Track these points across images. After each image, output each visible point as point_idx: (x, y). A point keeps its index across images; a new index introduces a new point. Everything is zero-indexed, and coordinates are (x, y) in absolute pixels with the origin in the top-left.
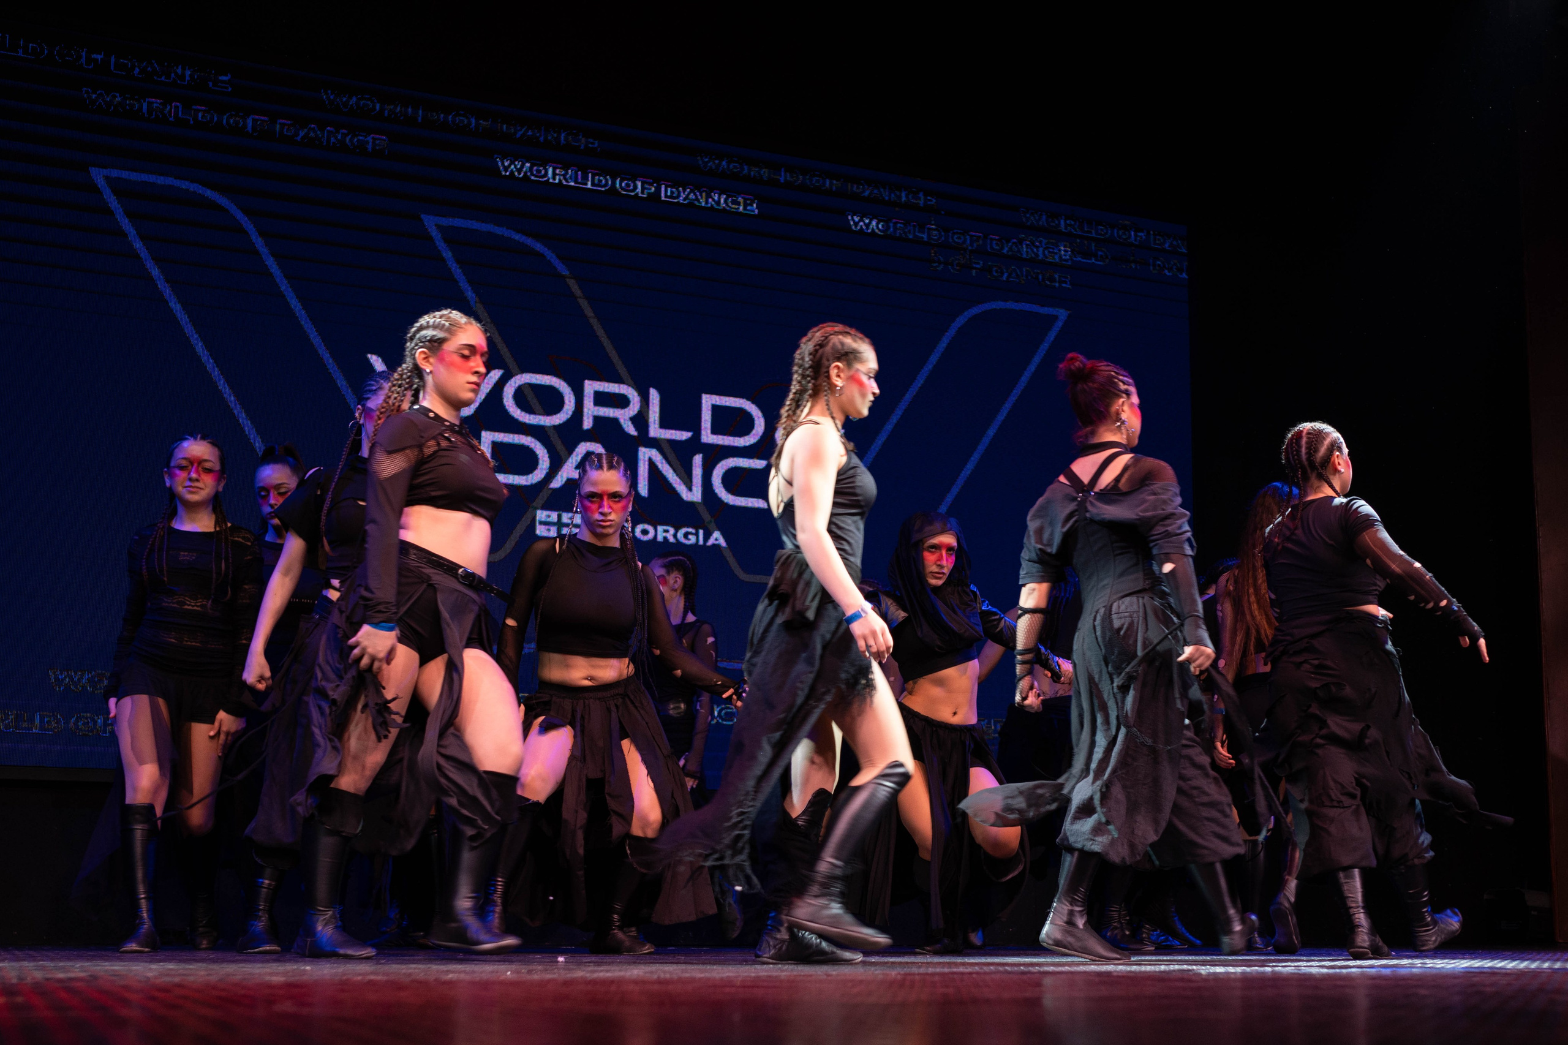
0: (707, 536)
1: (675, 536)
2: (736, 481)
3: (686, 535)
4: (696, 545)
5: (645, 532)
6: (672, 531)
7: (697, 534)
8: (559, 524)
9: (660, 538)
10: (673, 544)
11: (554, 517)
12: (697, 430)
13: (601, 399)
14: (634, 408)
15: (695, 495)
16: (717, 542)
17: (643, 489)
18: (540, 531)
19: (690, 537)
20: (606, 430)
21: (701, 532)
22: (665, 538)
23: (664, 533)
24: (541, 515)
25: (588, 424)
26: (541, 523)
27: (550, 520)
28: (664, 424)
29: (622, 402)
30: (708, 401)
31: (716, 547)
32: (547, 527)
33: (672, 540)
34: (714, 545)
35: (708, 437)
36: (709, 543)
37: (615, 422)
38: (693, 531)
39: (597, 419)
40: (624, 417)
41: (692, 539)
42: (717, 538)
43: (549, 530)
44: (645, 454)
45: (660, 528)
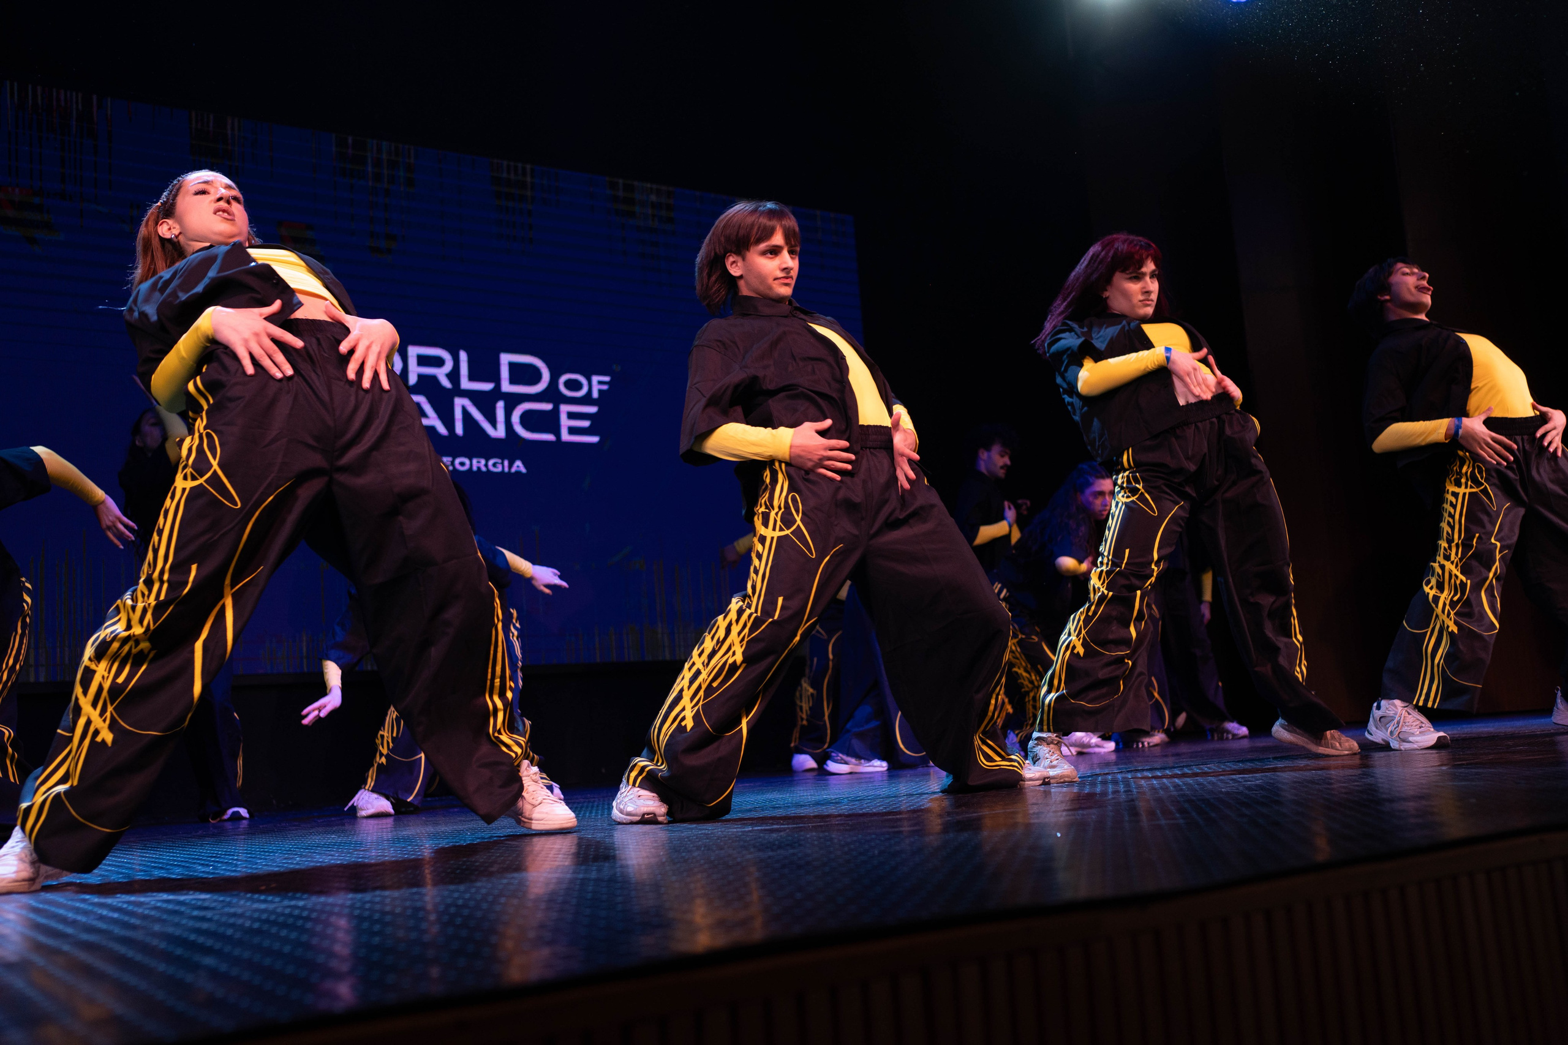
0: (511, 465)
1: (486, 465)
2: (530, 420)
3: (494, 465)
4: (503, 472)
5: (462, 464)
6: (483, 462)
7: (502, 463)
9: (475, 468)
10: (484, 472)
12: (497, 380)
13: (423, 361)
14: (448, 366)
15: (500, 432)
16: (518, 469)
17: (459, 429)
19: (498, 465)
20: (427, 385)
21: (506, 463)
22: (479, 468)
23: (479, 464)
25: (413, 380)
28: (472, 378)
29: (439, 362)
30: (506, 359)
31: (518, 473)
33: (484, 469)
34: (516, 472)
35: (506, 387)
36: (513, 470)
37: (434, 379)
38: (499, 461)
39: (421, 377)
40: (441, 374)
41: (499, 469)
42: (519, 466)
44: (459, 402)
45: (475, 461)
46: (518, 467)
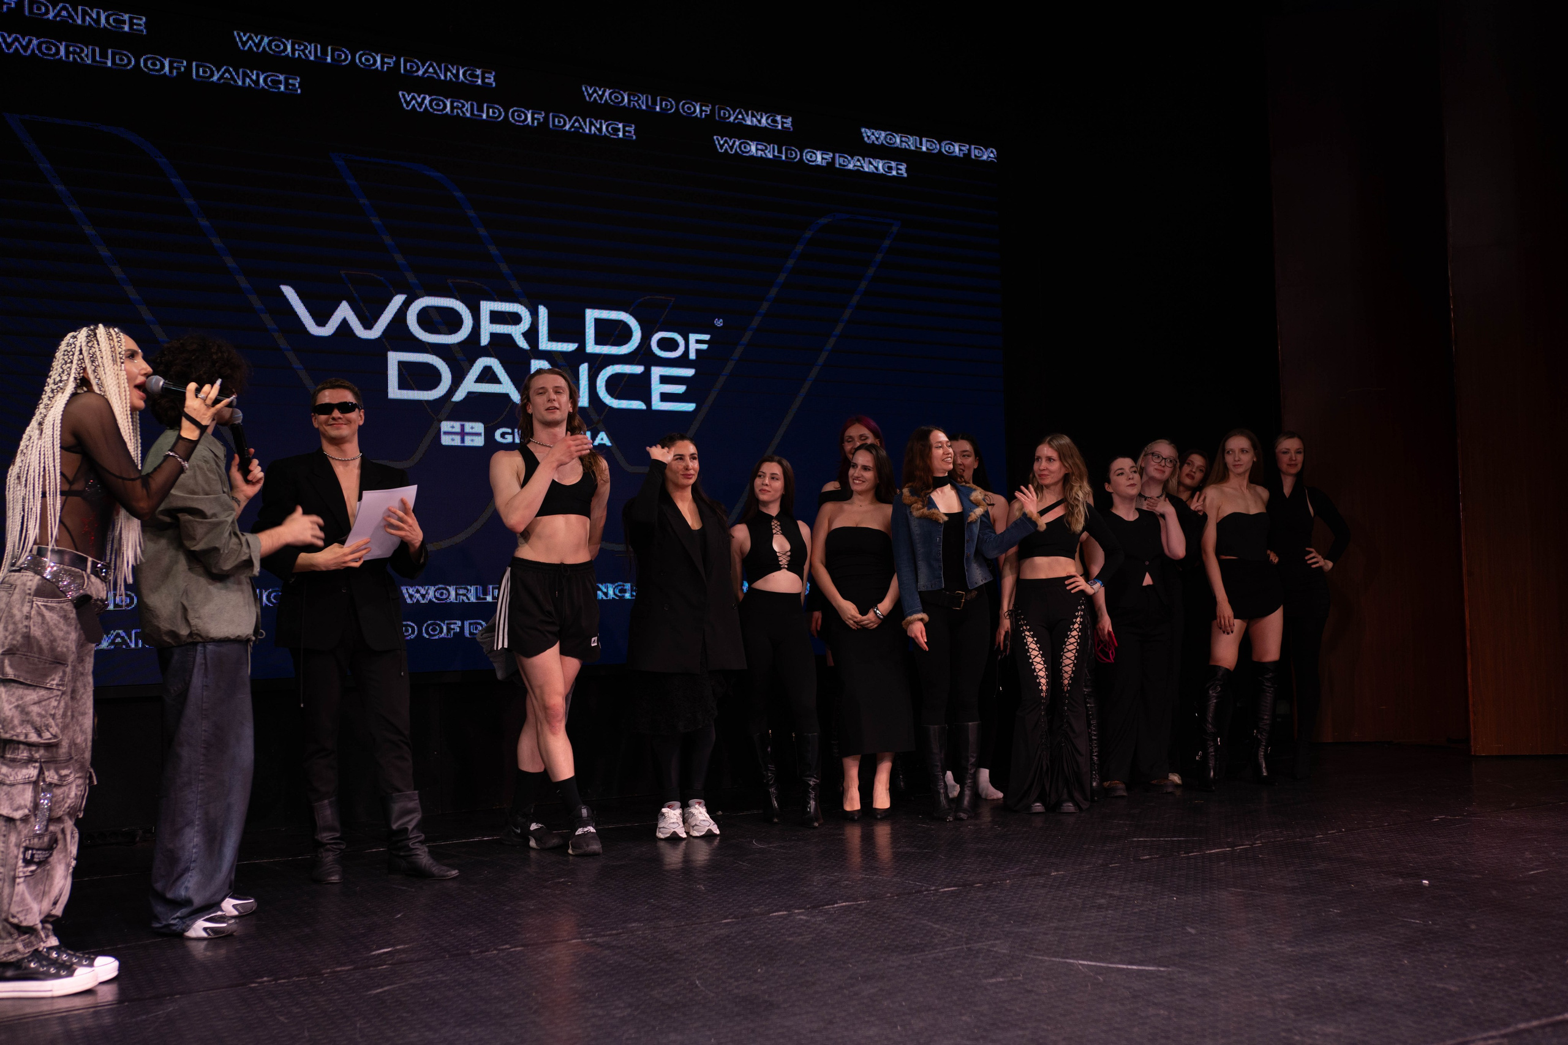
2: (618, 386)
8: (463, 434)
11: (457, 426)
12: (581, 340)
13: (496, 318)
14: (525, 324)
16: (602, 442)
18: (446, 440)
20: (502, 346)
24: (446, 426)
25: (485, 340)
26: (446, 433)
27: (453, 430)
28: (552, 338)
29: (515, 319)
30: (591, 315)
31: (602, 446)
32: (451, 437)
34: (599, 444)
35: (591, 347)
37: (509, 337)
39: (492, 335)
40: (516, 332)
43: (453, 440)
46: (602, 439)
